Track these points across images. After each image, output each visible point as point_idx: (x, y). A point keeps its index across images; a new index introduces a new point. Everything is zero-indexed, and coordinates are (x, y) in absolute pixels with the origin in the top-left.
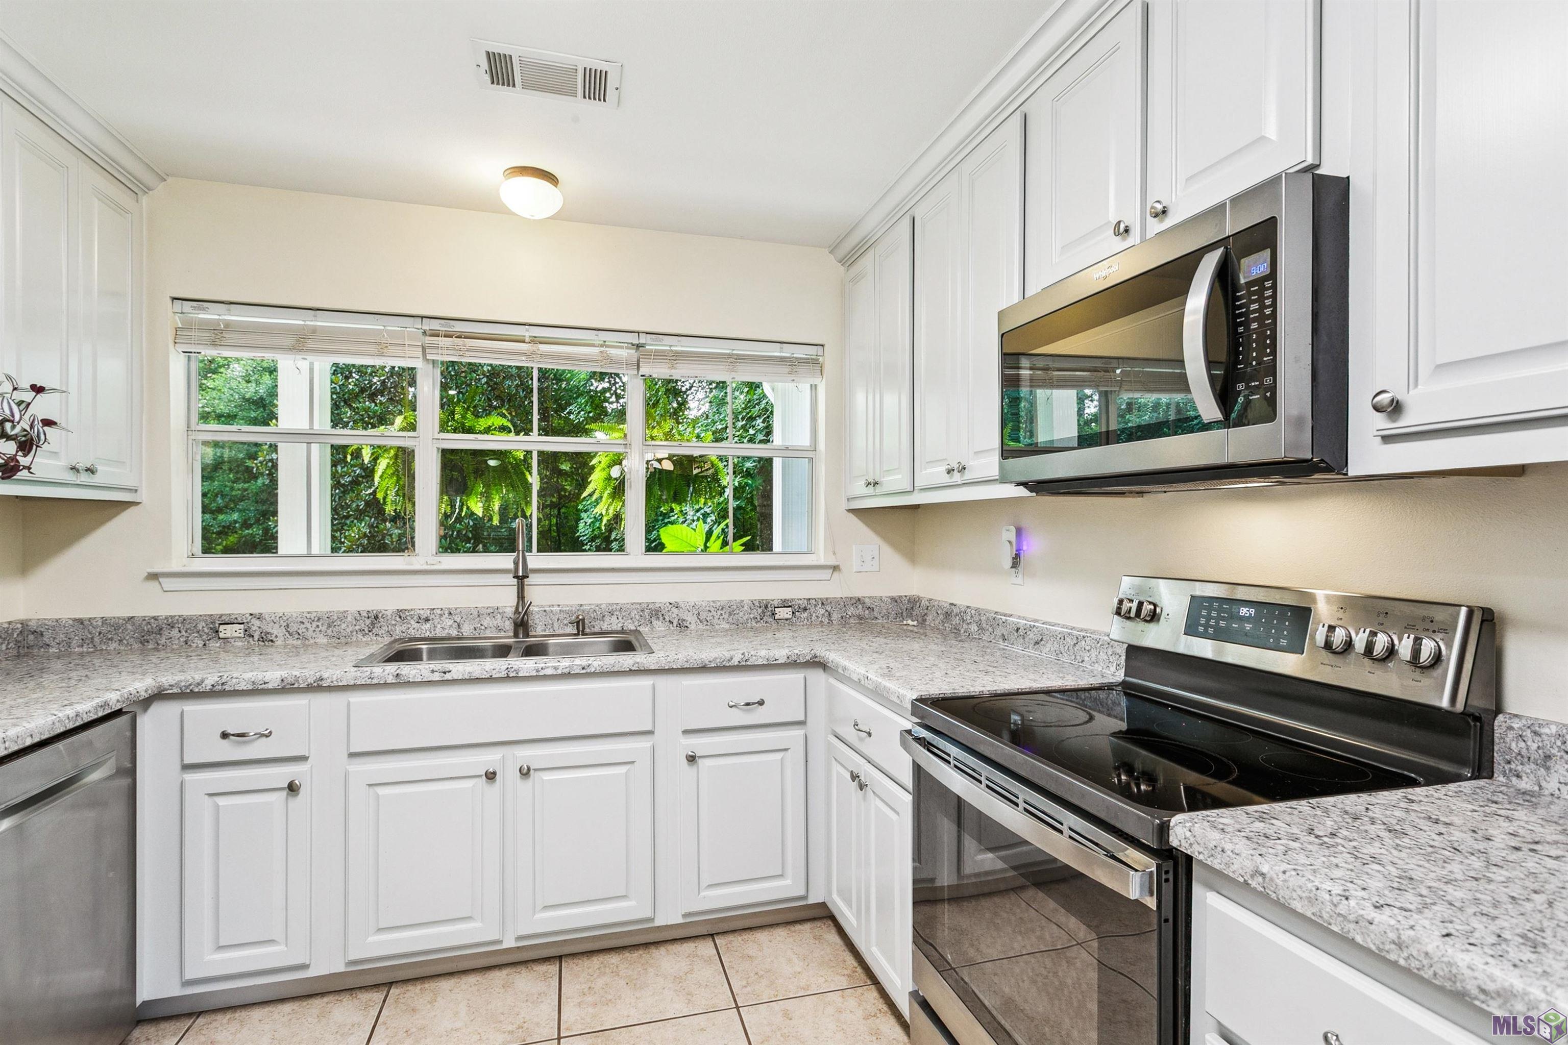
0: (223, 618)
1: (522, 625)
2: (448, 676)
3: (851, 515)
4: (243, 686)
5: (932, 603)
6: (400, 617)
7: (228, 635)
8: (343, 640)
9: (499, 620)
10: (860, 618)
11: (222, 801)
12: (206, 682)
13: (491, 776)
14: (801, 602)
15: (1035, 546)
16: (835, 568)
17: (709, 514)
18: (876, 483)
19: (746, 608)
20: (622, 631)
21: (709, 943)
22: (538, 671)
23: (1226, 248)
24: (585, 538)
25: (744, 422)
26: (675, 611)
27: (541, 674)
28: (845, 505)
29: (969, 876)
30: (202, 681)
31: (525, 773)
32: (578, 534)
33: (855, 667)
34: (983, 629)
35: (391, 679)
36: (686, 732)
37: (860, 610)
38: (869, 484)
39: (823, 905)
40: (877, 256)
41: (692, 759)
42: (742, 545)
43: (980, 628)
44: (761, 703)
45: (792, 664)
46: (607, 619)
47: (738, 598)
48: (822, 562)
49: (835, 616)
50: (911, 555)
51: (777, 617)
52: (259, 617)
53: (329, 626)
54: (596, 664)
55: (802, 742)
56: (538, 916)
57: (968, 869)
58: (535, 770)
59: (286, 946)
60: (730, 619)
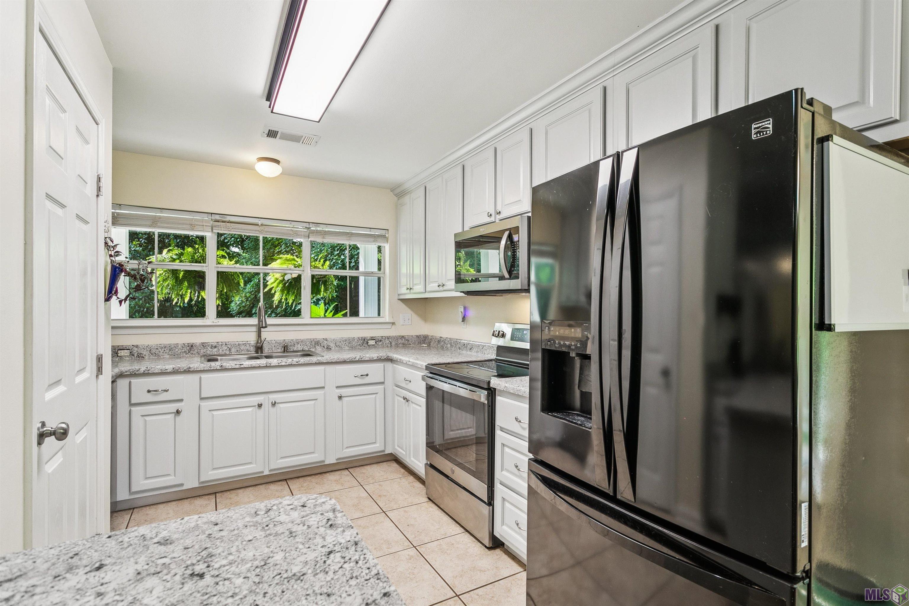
0: (120, 347)
1: (259, 348)
2: (242, 366)
3: (399, 301)
4: (156, 371)
5: (433, 337)
6: (203, 346)
7: (122, 355)
8: (176, 356)
9: (248, 347)
10: (403, 344)
11: (147, 418)
12: (141, 370)
13: (260, 406)
14: (379, 338)
15: (471, 313)
16: (393, 323)
17: (320, 299)
18: (411, 289)
19: (356, 340)
20: (303, 351)
21: (347, 471)
22: (279, 363)
23: (510, 231)
24: (234, 312)
25: (338, 252)
26: (326, 342)
27: (280, 365)
28: (396, 297)
29: (447, 440)
30: (139, 369)
31: (274, 404)
32: (229, 310)
33: (405, 358)
34: (452, 346)
35: (218, 368)
36: (337, 387)
37: (403, 341)
38: (408, 289)
39: (391, 454)
40: (411, 198)
41: (340, 397)
42: (342, 315)
43: (451, 346)
44: (367, 375)
45: (379, 360)
46: (296, 345)
47: (353, 337)
48: (387, 321)
49: (393, 344)
50: (425, 318)
51: (369, 344)
52: (137, 346)
53: (170, 350)
54: (302, 360)
55: (383, 390)
56: (278, 461)
57: (446, 438)
58: (278, 403)
59: (175, 476)
60: (349, 345)
